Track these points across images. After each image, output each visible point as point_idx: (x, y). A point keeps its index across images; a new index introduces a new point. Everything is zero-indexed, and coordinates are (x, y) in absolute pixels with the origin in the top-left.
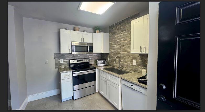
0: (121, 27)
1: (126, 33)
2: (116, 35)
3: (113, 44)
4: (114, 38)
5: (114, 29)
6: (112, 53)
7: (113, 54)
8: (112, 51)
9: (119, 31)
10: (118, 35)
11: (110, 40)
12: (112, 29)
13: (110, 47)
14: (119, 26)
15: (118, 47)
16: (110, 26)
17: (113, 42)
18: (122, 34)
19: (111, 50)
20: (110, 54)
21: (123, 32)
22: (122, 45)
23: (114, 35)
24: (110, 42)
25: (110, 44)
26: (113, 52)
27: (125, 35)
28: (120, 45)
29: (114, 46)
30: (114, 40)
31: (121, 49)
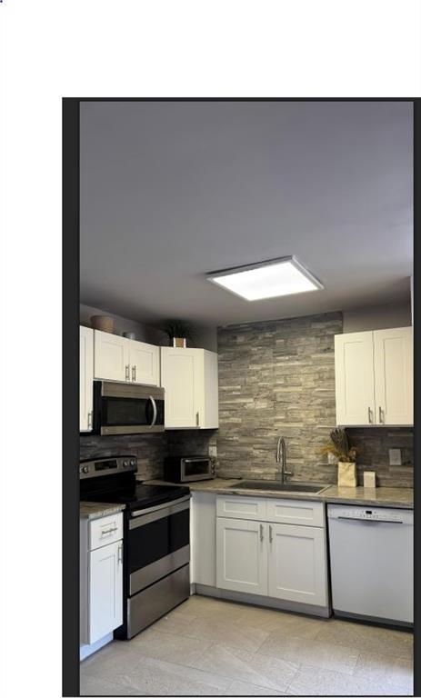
0: (274, 338)
1: (297, 363)
2: (255, 362)
3: (238, 396)
4: (242, 374)
5: (240, 339)
6: (235, 430)
7: (238, 432)
8: (236, 420)
9: (269, 353)
10: (264, 366)
11: (221, 376)
12: (235, 338)
13: (220, 405)
14: (268, 335)
15: (262, 405)
16: (224, 327)
17: (239, 387)
18: (279, 365)
19: (227, 418)
20: (223, 432)
21: (287, 358)
22: (279, 400)
23: (243, 362)
24: (225, 388)
25: (221, 393)
26: (236, 425)
27: (293, 367)
28: (272, 398)
29: (245, 404)
30: (241, 379)
31: (275, 413)
